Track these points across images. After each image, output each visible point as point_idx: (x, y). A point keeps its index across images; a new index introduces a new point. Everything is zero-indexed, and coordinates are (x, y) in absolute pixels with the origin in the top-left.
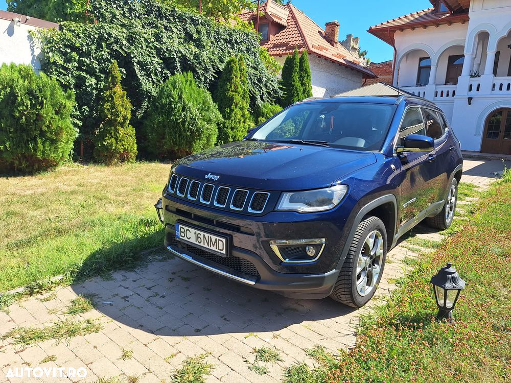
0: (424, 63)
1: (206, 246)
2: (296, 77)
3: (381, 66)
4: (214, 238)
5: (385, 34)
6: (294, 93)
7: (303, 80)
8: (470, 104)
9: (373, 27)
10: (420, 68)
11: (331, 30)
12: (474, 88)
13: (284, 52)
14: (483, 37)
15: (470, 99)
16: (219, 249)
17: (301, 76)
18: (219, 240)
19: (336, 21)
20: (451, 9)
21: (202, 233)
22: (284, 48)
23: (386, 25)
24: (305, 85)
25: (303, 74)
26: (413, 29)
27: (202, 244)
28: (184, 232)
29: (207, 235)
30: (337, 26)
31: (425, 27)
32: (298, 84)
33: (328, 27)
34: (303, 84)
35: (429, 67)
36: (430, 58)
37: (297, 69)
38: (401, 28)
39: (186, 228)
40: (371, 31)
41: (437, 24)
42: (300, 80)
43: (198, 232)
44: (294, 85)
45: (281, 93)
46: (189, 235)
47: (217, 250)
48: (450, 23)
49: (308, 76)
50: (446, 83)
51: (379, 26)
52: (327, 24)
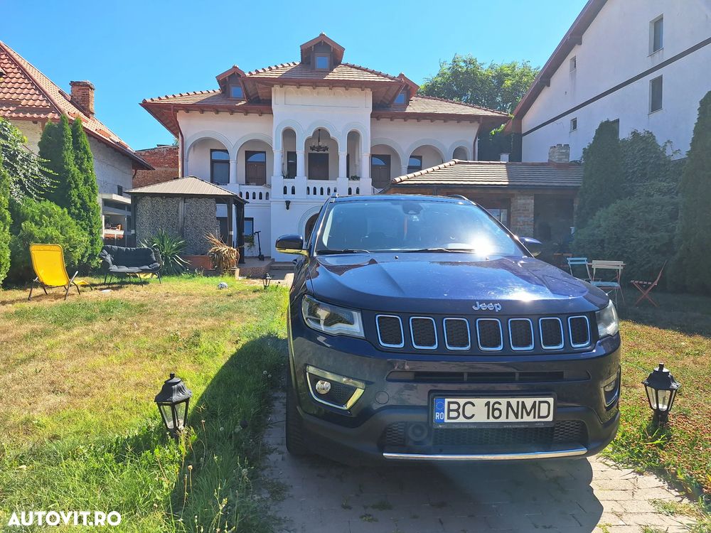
0: (217, 156)
1: (512, 419)
2: (69, 157)
3: (147, 154)
4: (529, 402)
5: (165, 113)
6: (70, 182)
7: (82, 163)
8: (288, 208)
9: (149, 100)
10: (213, 162)
11: (80, 93)
12: (289, 191)
13: (14, 115)
14: (289, 134)
15: (288, 203)
16: (539, 417)
17: (76, 157)
18: (540, 402)
19: (89, 82)
20: (248, 97)
21: (504, 401)
22: (11, 108)
23: (165, 101)
24: (86, 171)
25: (81, 154)
26: (202, 112)
27: (503, 419)
28: (457, 410)
29: (514, 401)
30: (91, 89)
31: (217, 112)
32: (74, 169)
33: (76, 88)
34: (82, 170)
35: (228, 162)
36: (226, 151)
37: (69, 145)
38: (187, 108)
39: (462, 401)
40: (145, 105)
41: (232, 110)
42: (77, 163)
43: (492, 401)
44: (68, 171)
45: (47, 182)
46: (469, 410)
47: (537, 420)
48: (247, 113)
49: (88, 158)
50: (247, 183)
51: (156, 100)
52: (73, 84)
